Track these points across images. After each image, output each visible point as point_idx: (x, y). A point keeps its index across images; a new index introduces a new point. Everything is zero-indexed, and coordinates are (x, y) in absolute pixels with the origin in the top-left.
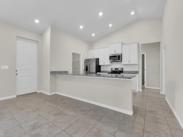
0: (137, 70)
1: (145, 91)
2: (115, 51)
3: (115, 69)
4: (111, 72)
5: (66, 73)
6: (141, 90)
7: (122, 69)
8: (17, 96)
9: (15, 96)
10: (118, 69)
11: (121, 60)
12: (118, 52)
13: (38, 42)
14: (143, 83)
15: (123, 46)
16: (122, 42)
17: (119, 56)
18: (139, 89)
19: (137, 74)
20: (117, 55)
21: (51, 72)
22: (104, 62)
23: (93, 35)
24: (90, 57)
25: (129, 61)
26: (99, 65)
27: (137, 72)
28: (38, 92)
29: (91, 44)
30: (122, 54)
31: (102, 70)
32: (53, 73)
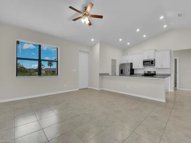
0: (169, 73)
1: (177, 91)
2: (148, 57)
3: (148, 72)
4: (144, 75)
5: (108, 74)
6: (173, 90)
7: (155, 72)
8: (79, 89)
9: (78, 89)
10: (151, 72)
11: (154, 65)
12: (151, 58)
13: (89, 52)
14: (176, 86)
15: (156, 52)
16: (155, 49)
17: (152, 62)
18: (171, 89)
19: (169, 77)
20: (151, 61)
21: (100, 74)
22: (138, 66)
23: (128, 44)
24: (125, 62)
25: (162, 65)
26: (133, 68)
27: (169, 75)
28: (89, 88)
29: (125, 50)
30: (154, 59)
31: (135, 73)
32: (101, 75)
